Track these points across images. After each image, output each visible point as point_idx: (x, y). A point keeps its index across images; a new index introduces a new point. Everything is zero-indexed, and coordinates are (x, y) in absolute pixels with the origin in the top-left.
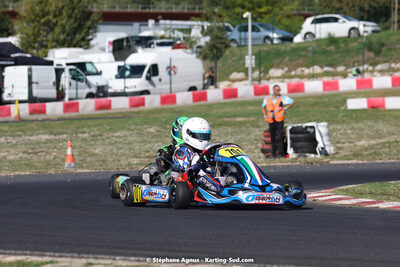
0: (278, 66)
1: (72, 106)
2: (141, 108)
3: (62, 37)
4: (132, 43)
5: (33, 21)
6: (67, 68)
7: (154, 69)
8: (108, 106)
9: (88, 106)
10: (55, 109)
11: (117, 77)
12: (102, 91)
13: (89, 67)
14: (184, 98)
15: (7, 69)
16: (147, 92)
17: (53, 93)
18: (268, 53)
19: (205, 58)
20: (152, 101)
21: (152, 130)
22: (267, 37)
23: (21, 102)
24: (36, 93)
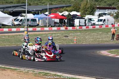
1: (87, 27)
2: (101, 28)
3: (89, 13)
4: (102, 14)
5: (83, 10)
6: (87, 19)
7: (105, 20)
8: (95, 27)
9: (91, 27)
10: (84, 28)
11: (97, 22)
12: (94, 24)
13: (92, 19)
14: (110, 26)
15: (75, 20)
16: (103, 25)
17: (84, 24)
19: (115, 18)
20: (104, 27)
21: (100, 33)
23: (77, 26)
24: (81, 24)
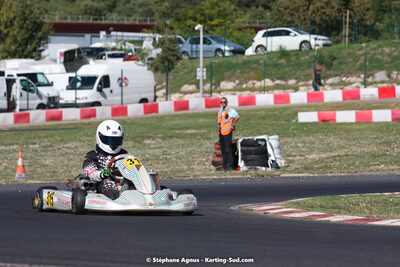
0: (229, 79)
1: (22, 117)
2: (92, 120)
6: (18, 79)
7: (106, 81)
8: (59, 118)
9: (38, 117)
11: (68, 88)
12: (53, 102)
13: (40, 78)
14: (135, 110)
16: (98, 104)
17: (3, 104)
18: (220, 65)
19: (155, 69)
20: (103, 113)
22: (219, 50)
